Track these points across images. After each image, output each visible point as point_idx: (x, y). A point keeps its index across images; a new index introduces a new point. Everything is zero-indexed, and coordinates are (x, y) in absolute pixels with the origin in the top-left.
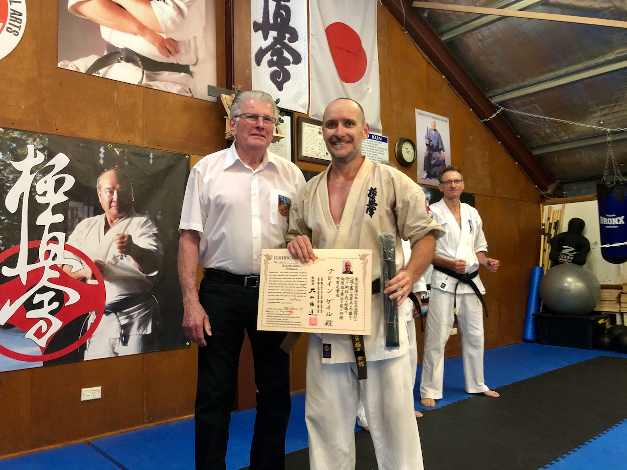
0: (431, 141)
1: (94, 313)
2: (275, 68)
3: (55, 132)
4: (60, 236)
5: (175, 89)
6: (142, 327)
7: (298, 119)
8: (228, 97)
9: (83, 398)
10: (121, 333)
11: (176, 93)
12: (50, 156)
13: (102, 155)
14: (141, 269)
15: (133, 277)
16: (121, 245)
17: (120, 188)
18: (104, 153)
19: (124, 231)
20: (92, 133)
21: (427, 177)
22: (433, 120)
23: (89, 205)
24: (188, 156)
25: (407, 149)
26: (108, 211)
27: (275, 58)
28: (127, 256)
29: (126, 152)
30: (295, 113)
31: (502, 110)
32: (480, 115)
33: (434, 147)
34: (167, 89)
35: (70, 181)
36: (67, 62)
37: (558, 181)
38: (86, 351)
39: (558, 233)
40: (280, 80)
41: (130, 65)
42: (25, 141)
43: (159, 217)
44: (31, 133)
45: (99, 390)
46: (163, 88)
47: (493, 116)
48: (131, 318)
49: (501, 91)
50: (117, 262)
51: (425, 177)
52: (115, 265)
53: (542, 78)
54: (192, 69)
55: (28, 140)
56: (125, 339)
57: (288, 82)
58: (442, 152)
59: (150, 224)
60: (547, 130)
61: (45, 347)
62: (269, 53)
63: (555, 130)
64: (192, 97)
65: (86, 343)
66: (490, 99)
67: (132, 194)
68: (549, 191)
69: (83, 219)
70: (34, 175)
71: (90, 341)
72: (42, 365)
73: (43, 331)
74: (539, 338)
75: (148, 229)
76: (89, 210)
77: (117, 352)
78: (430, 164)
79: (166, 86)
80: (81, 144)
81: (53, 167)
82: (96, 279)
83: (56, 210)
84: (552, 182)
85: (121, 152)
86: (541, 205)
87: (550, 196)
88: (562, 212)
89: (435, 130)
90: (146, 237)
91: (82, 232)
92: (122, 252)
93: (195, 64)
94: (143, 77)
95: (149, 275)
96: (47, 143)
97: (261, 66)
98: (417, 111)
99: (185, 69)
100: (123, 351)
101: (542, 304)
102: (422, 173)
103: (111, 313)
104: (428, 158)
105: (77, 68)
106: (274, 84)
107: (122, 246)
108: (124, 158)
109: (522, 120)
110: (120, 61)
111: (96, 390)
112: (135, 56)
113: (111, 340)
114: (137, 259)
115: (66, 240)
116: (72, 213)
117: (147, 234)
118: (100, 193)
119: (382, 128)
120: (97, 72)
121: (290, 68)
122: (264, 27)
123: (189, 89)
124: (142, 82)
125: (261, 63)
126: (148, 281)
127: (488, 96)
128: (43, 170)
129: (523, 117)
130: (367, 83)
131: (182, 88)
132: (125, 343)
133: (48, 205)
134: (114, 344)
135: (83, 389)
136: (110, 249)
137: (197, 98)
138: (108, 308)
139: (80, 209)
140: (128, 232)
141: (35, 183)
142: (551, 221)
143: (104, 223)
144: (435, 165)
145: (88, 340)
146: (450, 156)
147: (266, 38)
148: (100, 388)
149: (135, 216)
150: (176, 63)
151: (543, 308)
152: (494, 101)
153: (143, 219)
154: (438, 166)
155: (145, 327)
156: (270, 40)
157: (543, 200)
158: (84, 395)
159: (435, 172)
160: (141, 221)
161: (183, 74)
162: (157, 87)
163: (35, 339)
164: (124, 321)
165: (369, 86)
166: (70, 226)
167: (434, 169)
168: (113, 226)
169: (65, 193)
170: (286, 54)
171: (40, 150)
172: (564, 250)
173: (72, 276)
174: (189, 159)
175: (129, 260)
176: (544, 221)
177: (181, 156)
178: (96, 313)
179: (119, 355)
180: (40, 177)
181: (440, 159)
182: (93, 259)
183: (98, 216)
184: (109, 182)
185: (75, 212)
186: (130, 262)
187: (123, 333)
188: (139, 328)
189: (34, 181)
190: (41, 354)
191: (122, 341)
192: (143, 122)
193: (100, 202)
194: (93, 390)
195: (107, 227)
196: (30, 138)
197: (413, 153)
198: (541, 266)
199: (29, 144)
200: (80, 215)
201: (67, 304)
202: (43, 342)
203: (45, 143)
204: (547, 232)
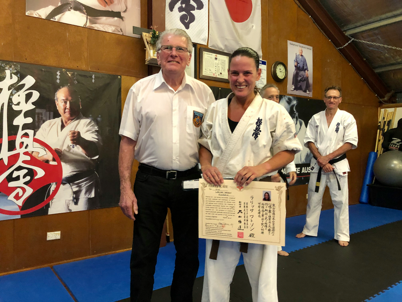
0: (299, 63)
1: (55, 183)
2: (184, 13)
3: (25, 61)
4: (30, 132)
5: (110, 29)
6: (88, 193)
7: (200, 49)
8: (147, 34)
9: (48, 239)
10: (73, 197)
11: (111, 32)
12: (22, 77)
13: (58, 77)
14: (87, 154)
15: (81, 159)
16: (72, 138)
17: (71, 100)
18: (60, 76)
19: (75, 129)
20: (51, 61)
21: (295, 89)
22: (300, 49)
23: (50, 111)
24: (119, 77)
25: (280, 69)
26: (63, 115)
27: (184, 6)
28: (77, 145)
29: (76, 74)
30: (198, 45)
31: (353, 41)
32: (336, 44)
33: (300, 68)
34: (105, 29)
35: (36, 95)
36: (32, 11)
37: (393, 91)
38: (49, 209)
39: (390, 129)
40: (187, 21)
41: (78, 13)
42: (4, 67)
43: (99, 119)
44: (8, 63)
45: (58, 234)
46: (102, 29)
47: (346, 45)
48: (80, 187)
49: (353, 26)
50: (70, 149)
51: (293, 89)
52: (69, 152)
53: (384, 16)
54: (122, 14)
55: (6, 67)
56: (76, 200)
57: (193, 23)
58: (306, 71)
59: (93, 124)
60: (386, 54)
61: (21, 205)
62: (180, 2)
63: (392, 54)
64: (123, 35)
65: (49, 203)
66: (344, 33)
67: (80, 103)
68: (386, 99)
69: (47, 121)
70: (11, 91)
71: (52, 202)
72: (20, 217)
73: (20, 195)
74: (371, 201)
75: (92, 127)
76: (50, 114)
77: (71, 209)
78: (297, 80)
79: (104, 27)
80: (43, 69)
81: (24, 85)
82: (56, 161)
83: (27, 115)
84: (389, 92)
85: (72, 75)
86: (379, 108)
87: (386, 102)
88: (394, 114)
89: (302, 55)
90: (90, 133)
91: (46, 130)
92: (73, 143)
93: (125, 11)
94: (87, 21)
95: (93, 158)
96: (19, 68)
97: (173, 12)
98: (289, 42)
99: (117, 15)
100: (75, 208)
101: (374, 178)
102: (290, 87)
103: (67, 183)
104: (296, 76)
105: (39, 15)
106: (182, 25)
107: (74, 139)
108: (74, 78)
109: (368, 47)
110: (70, 9)
111: (56, 234)
112: (81, 6)
113: (67, 201)
114: (84, 147)
115: (34, 135)
116: (38, 117)
117: (91, 130)
118: (57, 103)
119: (262, 55)
120: (53, 18)
121: (195, 12)
123: (121, 29)
124: (86, 25)
125: (174, 10)
126: (92, 162)
127: (343, 30)
128: (16, 88)
129: (368, 45)
130: (252, 22)
131: (115, 29)
132: (76, 203)
133: (21, 111)
134: (69, 204)
135: (48, 233)
136: (65, 141)
137: (126, 35)
138: (64, 180)
139: (43, 114)
140: (77, 129)
141: (12, 97)
142: (385, 120)
143: (60, 124)
144: (300, 80)
145: (50, 202)
146: (312, 74)
148: (59, 232)
149: (82, 119)
150: (111, 11)
151: (375, 181)
152: (348, 33)
153: (88, 120)
154: (303, 81)
155: (90, 192)
157: (381, 105)
158: (49, 236)
159: (301, 86)
160: (87, 121)
161: (116, 18)
162: (98, 28)
163: (15, 200)
164: (75, 189)
165: (253, 25)
166: (37, 126)
167: (300, 84)
168: (67, 125)
169: (33, 103)
170: (192, 3)
171: (14, 74)
172: (394, 141)
173: (39, 159)
174: (120, 79)
175: (78, 148)
176: (380, 119)
177: (114, 77)
178: (56, 184)
179: (72, 211)
180: (15, 92)
181: (305, 76)
182: (53, 148)
183: (56, 119)
184: (64, 95)
185: (40, 116)
186: (79, 150)
187: (74, 196)
188: (86, 193)
189: (11, 95)
190: (19, 210)
191: (74, 202)
192: (88, 53)
193: (58, 109)
194: (55, 234)
195: (63, 126)
196: (7, 66)
197: (285, 72)
198: (376, 151)
199: (6, 70)
200: (44, 118)
201: (36, 178)
202: (20, 202)
203: (18, 69)
204: (382, 127)
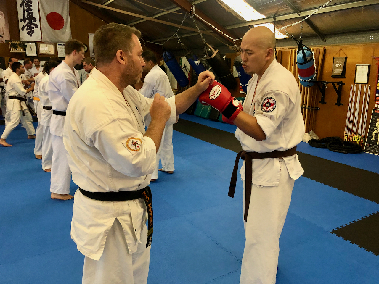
2: (29, 30)
7: (38, 43)
21: (94, 55)
24: (4, 57)
27: (29, 28)
40: (31, 33)
54: (2, 36)
57: (34, 34)
62: (26, 27)
64: (3, 43)
93: (3, 34)
98: (89, 34)
102: (91, 54)
106: (29, 35)
121: (34, 29)
122: (24, 20)
123: (2, 41)
125: (24, 30)
147: (25, 23)
156: (26, 23)
170: (32, 26)
